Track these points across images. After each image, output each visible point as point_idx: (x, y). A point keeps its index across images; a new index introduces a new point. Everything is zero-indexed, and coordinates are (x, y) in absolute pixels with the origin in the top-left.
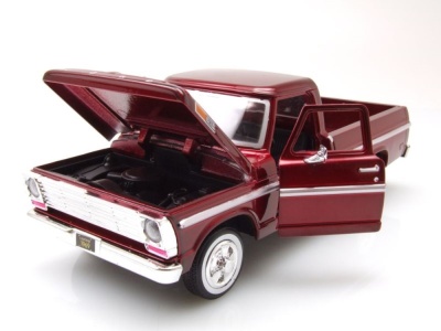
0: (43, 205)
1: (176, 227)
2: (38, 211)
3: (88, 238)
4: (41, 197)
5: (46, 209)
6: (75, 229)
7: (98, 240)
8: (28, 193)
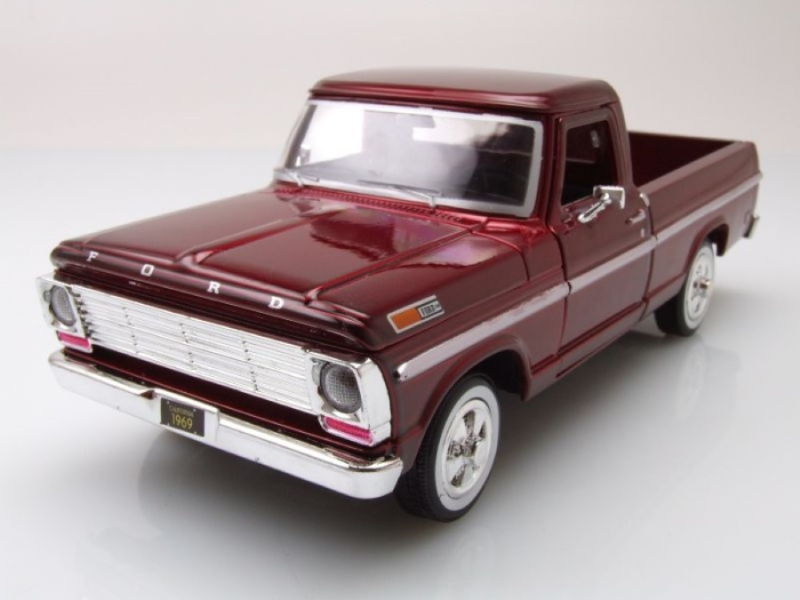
0: (83, 342)
1: (391, 378)
2: (71, 354)
3: (190, 408)
4: (78, 325)
5: (90, 350)
6: (157, 391)
7: (210, 411)
8: (50, 317)
